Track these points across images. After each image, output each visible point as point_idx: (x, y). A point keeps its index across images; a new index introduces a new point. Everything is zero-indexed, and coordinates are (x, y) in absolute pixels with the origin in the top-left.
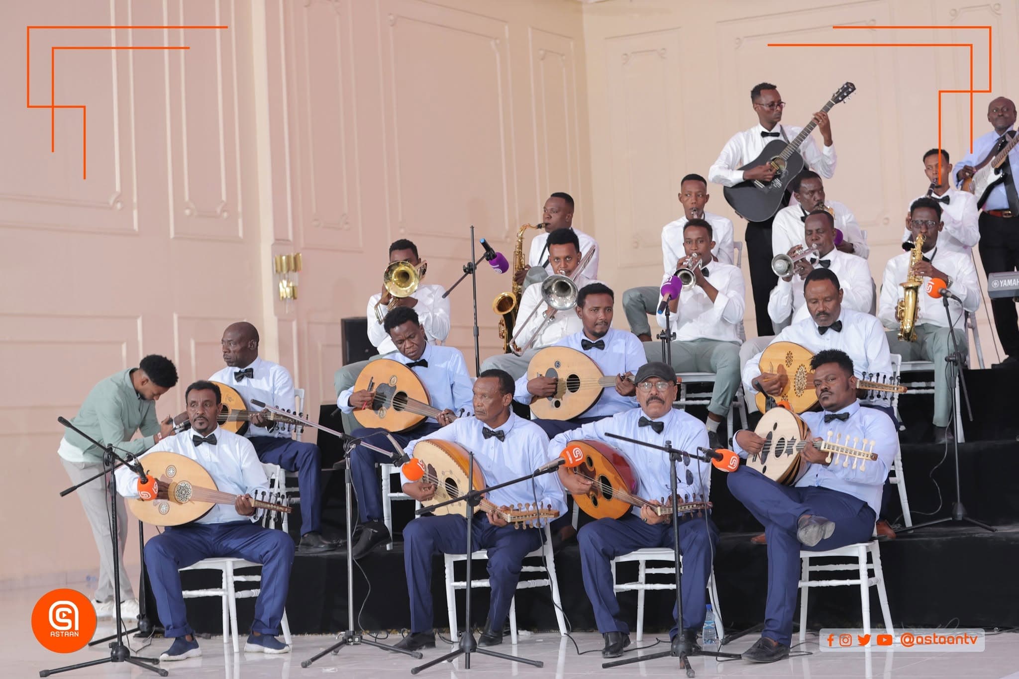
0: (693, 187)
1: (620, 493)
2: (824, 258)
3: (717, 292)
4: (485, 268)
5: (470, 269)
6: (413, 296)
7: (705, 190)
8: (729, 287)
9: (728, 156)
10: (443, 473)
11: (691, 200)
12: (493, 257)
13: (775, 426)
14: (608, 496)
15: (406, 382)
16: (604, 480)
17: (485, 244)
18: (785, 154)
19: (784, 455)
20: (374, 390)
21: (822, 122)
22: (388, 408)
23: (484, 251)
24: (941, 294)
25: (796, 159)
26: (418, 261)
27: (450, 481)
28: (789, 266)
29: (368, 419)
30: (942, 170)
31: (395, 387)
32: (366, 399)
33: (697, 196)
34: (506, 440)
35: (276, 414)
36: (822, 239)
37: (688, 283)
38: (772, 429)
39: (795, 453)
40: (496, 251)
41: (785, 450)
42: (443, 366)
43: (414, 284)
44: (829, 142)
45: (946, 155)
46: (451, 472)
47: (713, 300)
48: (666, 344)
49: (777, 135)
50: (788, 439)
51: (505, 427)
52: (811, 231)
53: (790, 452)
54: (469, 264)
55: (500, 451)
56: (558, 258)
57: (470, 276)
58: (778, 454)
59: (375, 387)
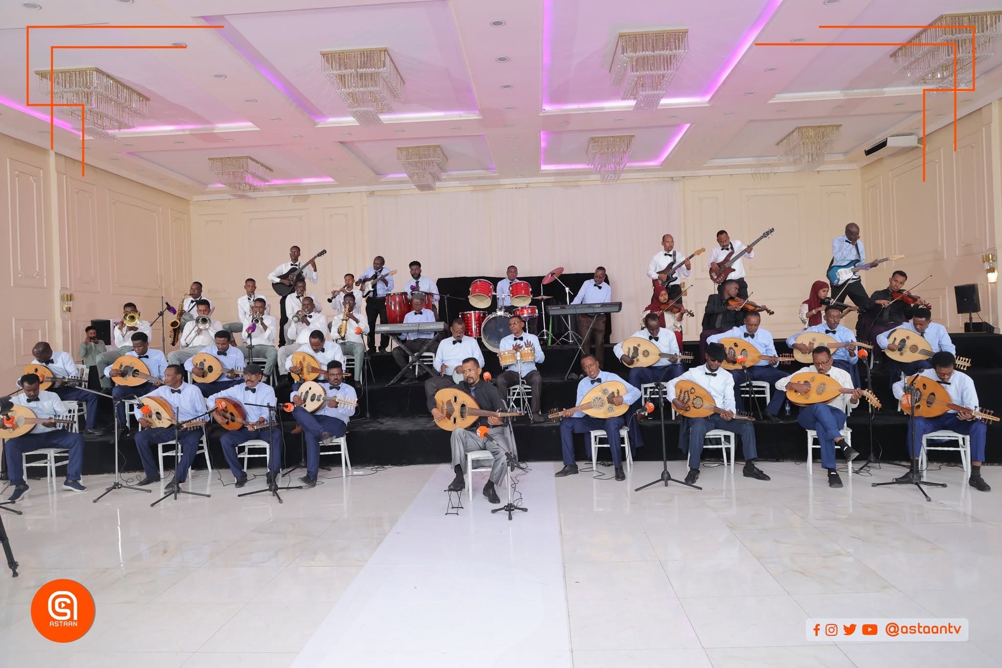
0: (250, 283)
1: (239, 419)
2: (310, 315)
3: (267, 327)
4: (167, 314)
5: (161, 314)
6: (136, 326)
7: (255, 285)
8: (271, 324)
9: (276, 272)
10: (154, 410)
11: (250, 289)
12: (170, 309)
13: (310, 389)
14: (233, 421)
15: (138, 365)
16: (232, 414)
17: (167, 304)
18: (296, 273)
19: (315, 401)
20: (122, 369)
21: (312, 262)
22: (129, 376)
23: (166, 306)
24: (360, 333)
25: (300, 274)
26: (137, 312)
27: (158, 413)
28: (299, 319)
29: (119, 381)
30: (351, 282)
31: (133, 368)
32: (119, 372)
33: (252, 287)
34: (182, 393)
35: (68, 379)
36: (309, 308)
37: (258, 323)
38: (308, 390)
39: (322, 401)
40: (171, 306)
41: (316, 399)
42: (155, 358)
43: (137, 321)
44: (315, 270)
45: (353, 276)
46: (158, 409)
47: (265, 331)
48: (250, 351)
49: (297, 265)
50: (317, 395)
51: (181, 388)
52: (305, 304)
53: (319, 400)
54: (161, 312)
55: (180, 398)
56: (201, 310)
57: (161, 317)
58: (312, 400)
59: (123, 367)
